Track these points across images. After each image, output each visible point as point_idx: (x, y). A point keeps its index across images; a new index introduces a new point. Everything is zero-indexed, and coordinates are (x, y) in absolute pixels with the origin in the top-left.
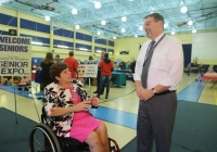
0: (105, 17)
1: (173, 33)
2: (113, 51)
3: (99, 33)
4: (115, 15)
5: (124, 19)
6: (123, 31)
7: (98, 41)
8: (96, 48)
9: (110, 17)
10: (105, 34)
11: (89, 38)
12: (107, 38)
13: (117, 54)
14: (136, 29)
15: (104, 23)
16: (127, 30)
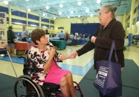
0: (49, 4)
1: (91, 16)
2: (53, 27)
3: (44, 15)
4: (56, 3)
5: (61, 6)
6: (60, 13)
7: (43, 20)
8: (42, 25)
9: (52, 4)
10: (48, 16)
11: (37, 18)
12: (50, 18)
13: (56, 29)
14: (68, 13)
15: (47, 8)
16: (63, 13)
